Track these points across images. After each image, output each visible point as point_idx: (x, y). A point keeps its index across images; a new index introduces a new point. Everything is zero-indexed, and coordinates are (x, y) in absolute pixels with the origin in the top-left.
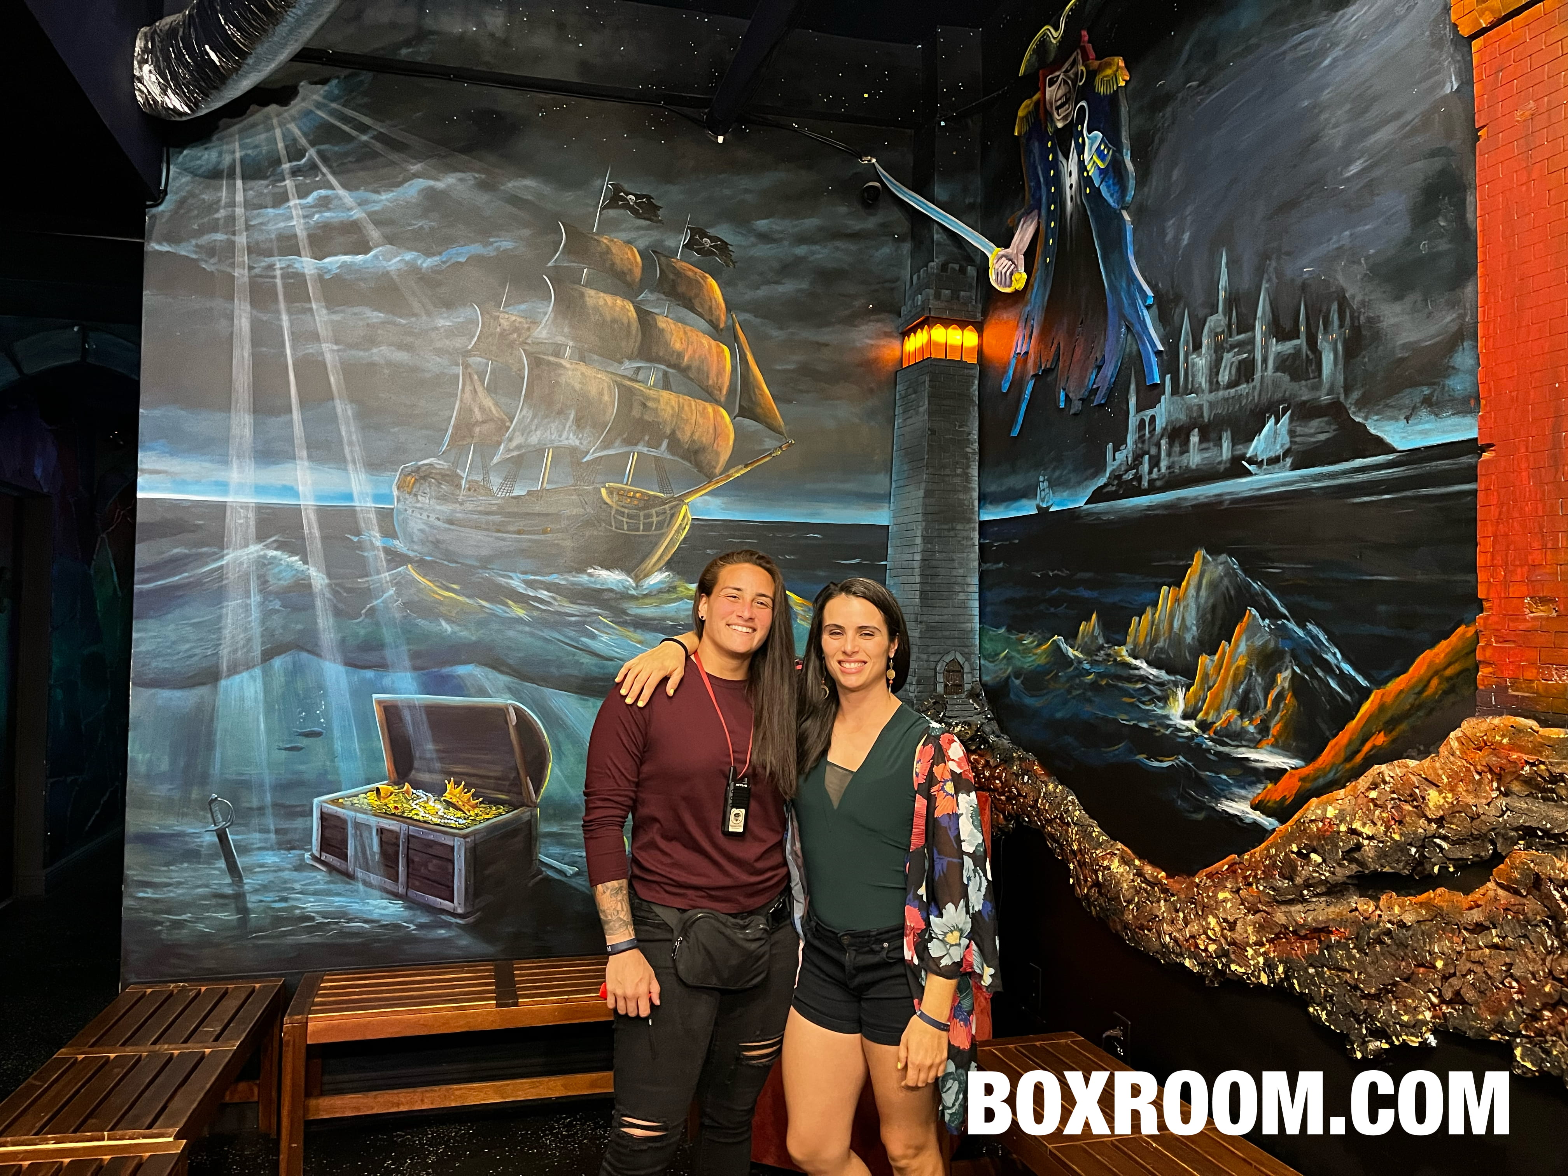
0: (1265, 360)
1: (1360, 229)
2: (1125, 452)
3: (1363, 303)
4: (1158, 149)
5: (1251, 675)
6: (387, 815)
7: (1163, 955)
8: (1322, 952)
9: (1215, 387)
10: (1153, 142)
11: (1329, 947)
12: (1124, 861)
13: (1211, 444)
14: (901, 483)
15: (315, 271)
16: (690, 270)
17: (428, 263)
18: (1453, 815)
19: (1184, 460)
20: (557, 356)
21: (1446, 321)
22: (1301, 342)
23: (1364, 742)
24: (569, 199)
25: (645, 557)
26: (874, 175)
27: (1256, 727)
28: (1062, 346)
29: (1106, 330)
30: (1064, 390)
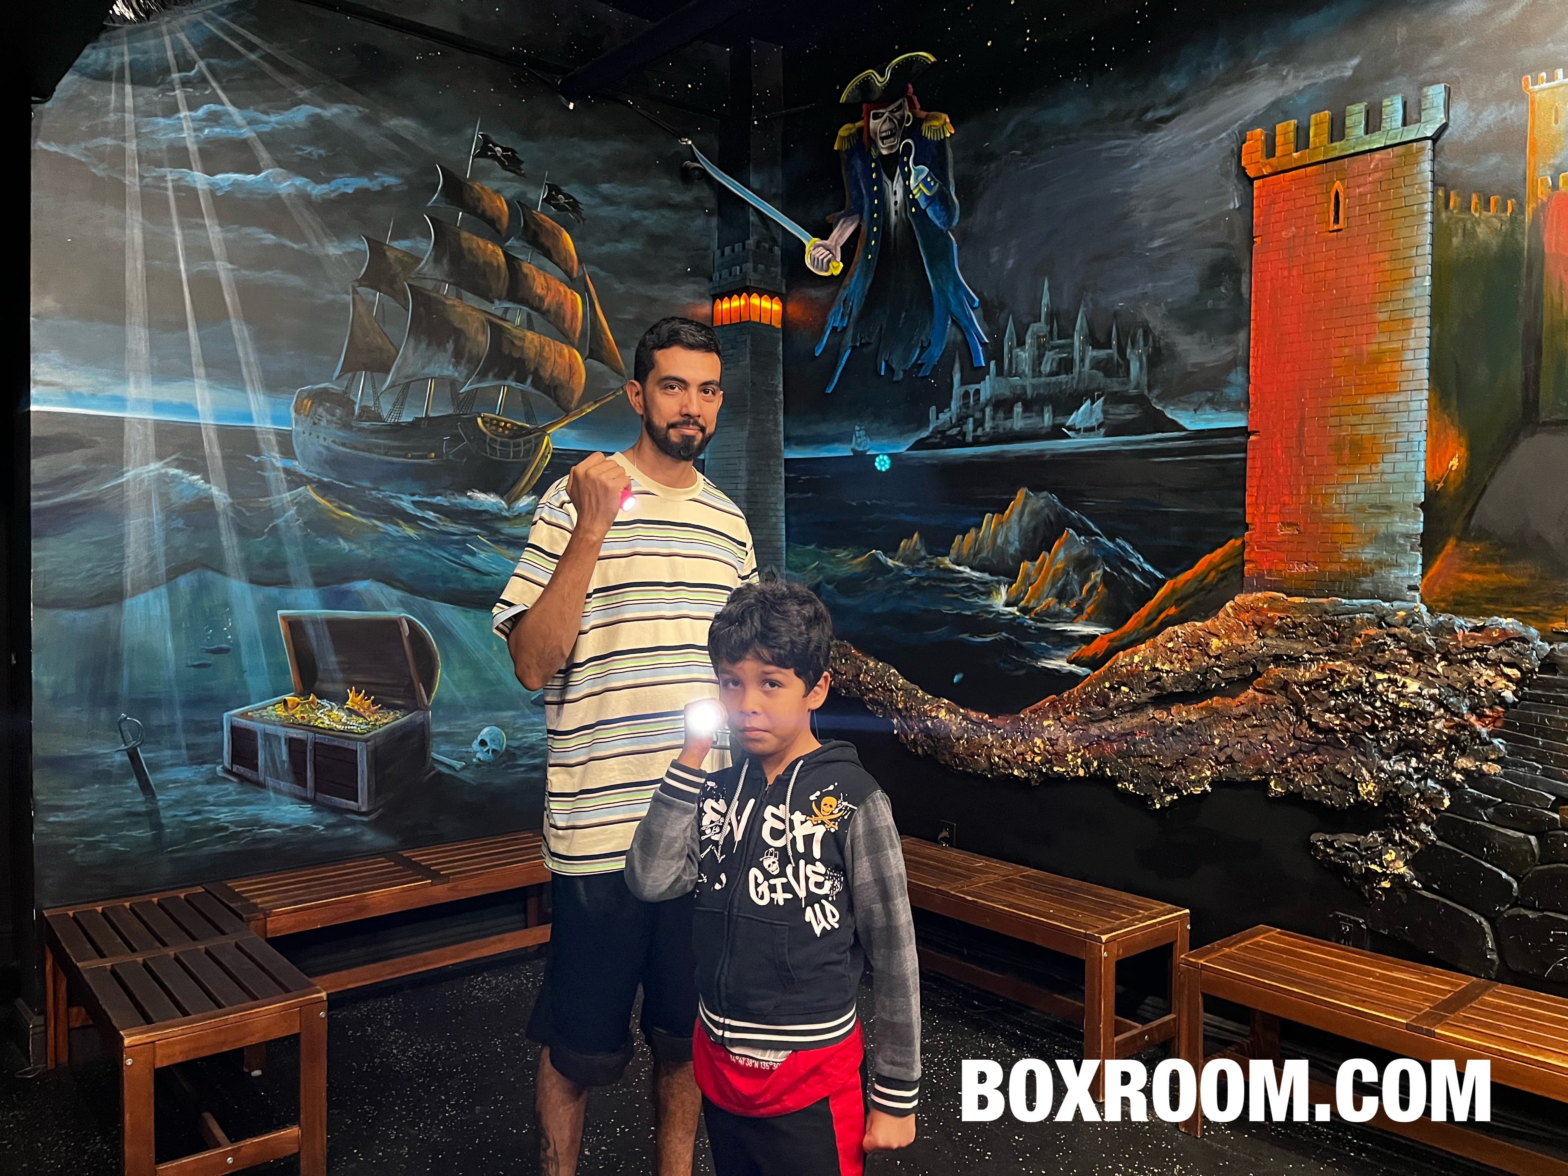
0: (1082, 360)
1: (1161, 284)
2: (948, 414)
3: (1163, 333)
4: (982, 194)
5: (1068, 574)
6: (294, 725)
7: (992, 771)
8: (1128, 748)
9: (1037, 374)
10: (977, 185)
11: (1134, 744)
12: (949, 711)
13: (1034, 414)
15: (206, 187)
16: (549, 223)
17: (317, 190)
18: (1227, 652)
19: (1008, 424)
20: (438, 292)
21: (1225, 352)
22: (1113, 351)
23: (1160, 613)
24: (445, 144)
25: (516, 482)
26: (691, 157)
27: (1072, 609)
28: (884, 326)
29: (931, 320)
30: (886, 362)
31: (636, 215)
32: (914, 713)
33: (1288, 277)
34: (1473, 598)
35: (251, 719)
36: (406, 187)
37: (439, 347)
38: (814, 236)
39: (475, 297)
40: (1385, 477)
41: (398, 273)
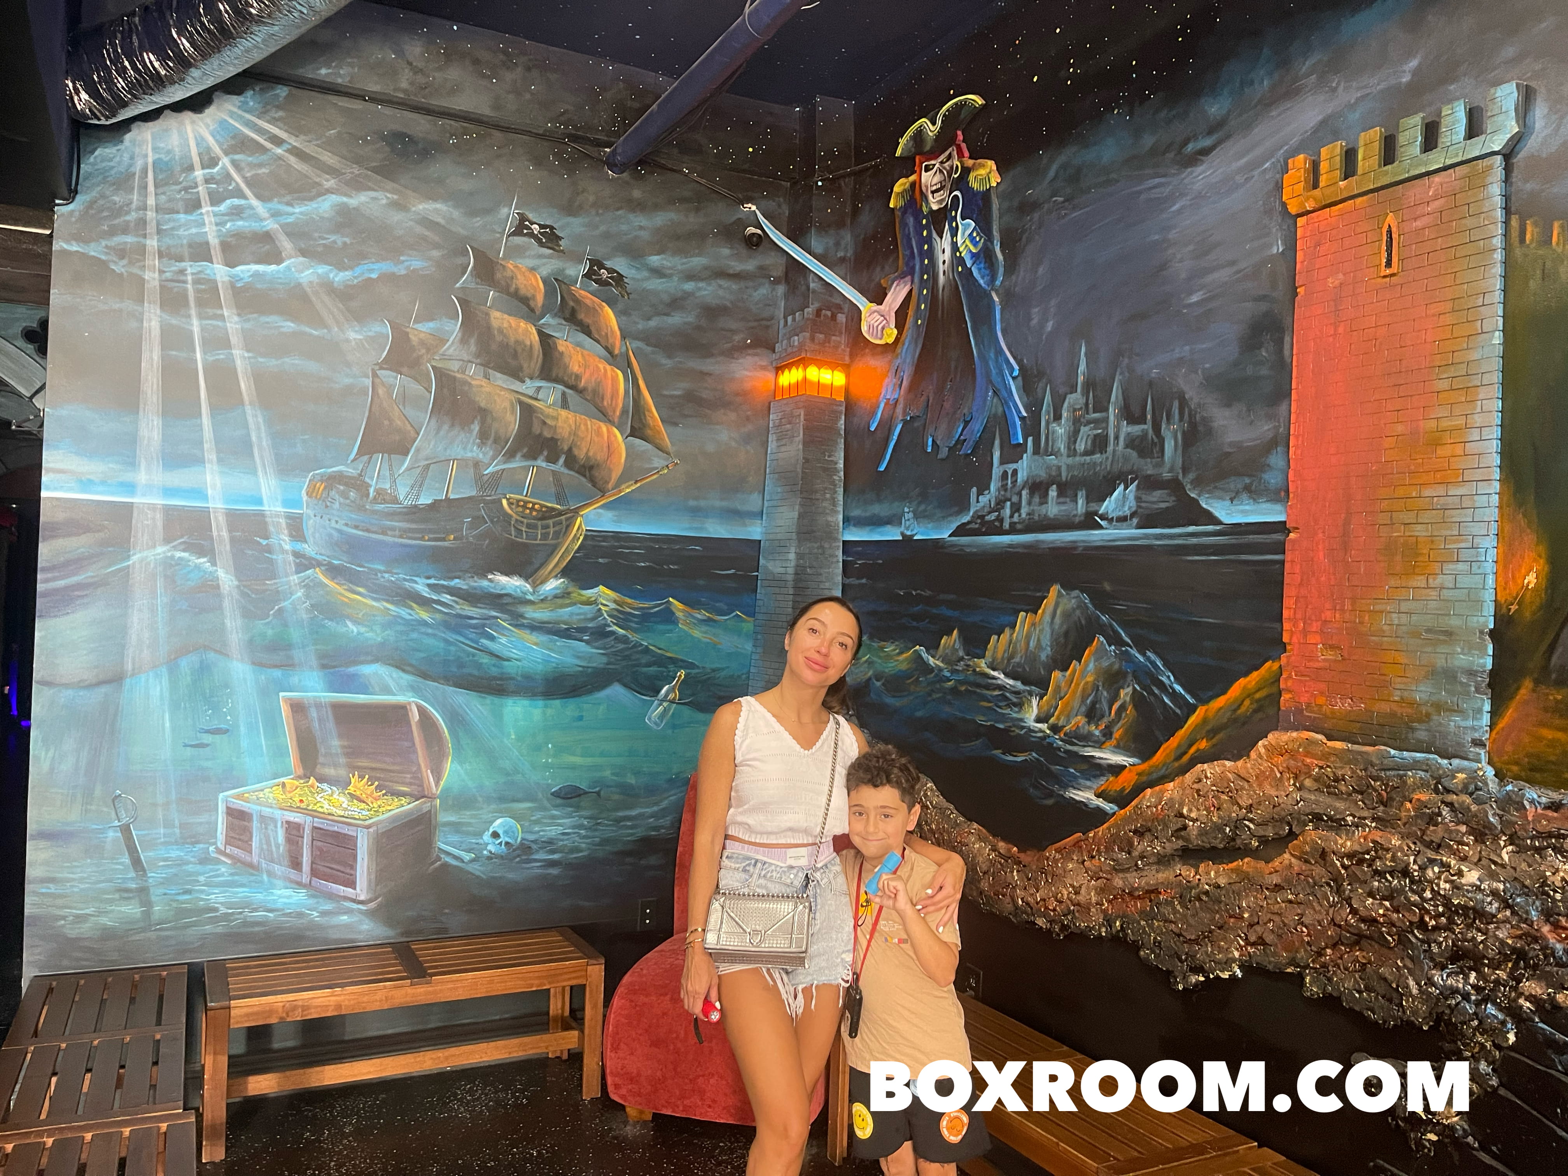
0: (1117, 438)
1: (1198, 346)
2: (988, 497)
3: (1199, 405)
4: (1025, 246)
5: (1098, 690)
6: (290, 809)
7: (1015, 916)
8: (1152, 908)
9: (1072, 452)
10: (1021, 239)
11: (1158, 904)
12: (980, 839)
13: (1068, 499)
14: (771, 504)
15: (227, 279)
16: (589, 298)
17: (340, 277)
18: (1259, 803)
19: (1043, 510)
20: (464, 372)
21: (1264, 429)
22: (1148, 427)
23: (1190, 746)
24: (477, 225)
25: (542, 565)
26: (755, 222)
27: (1101, 731)
28: (932, 398)
29: (973, 391)
30: (933, 437)
31: (689, 286)
33: (1335, 334)
34: (1553, 763)
35: (247, 801)
36: (434, 270)
37: (463, 428)
39: (505, 377)
40: (1445, 592)
41: (422, 356)
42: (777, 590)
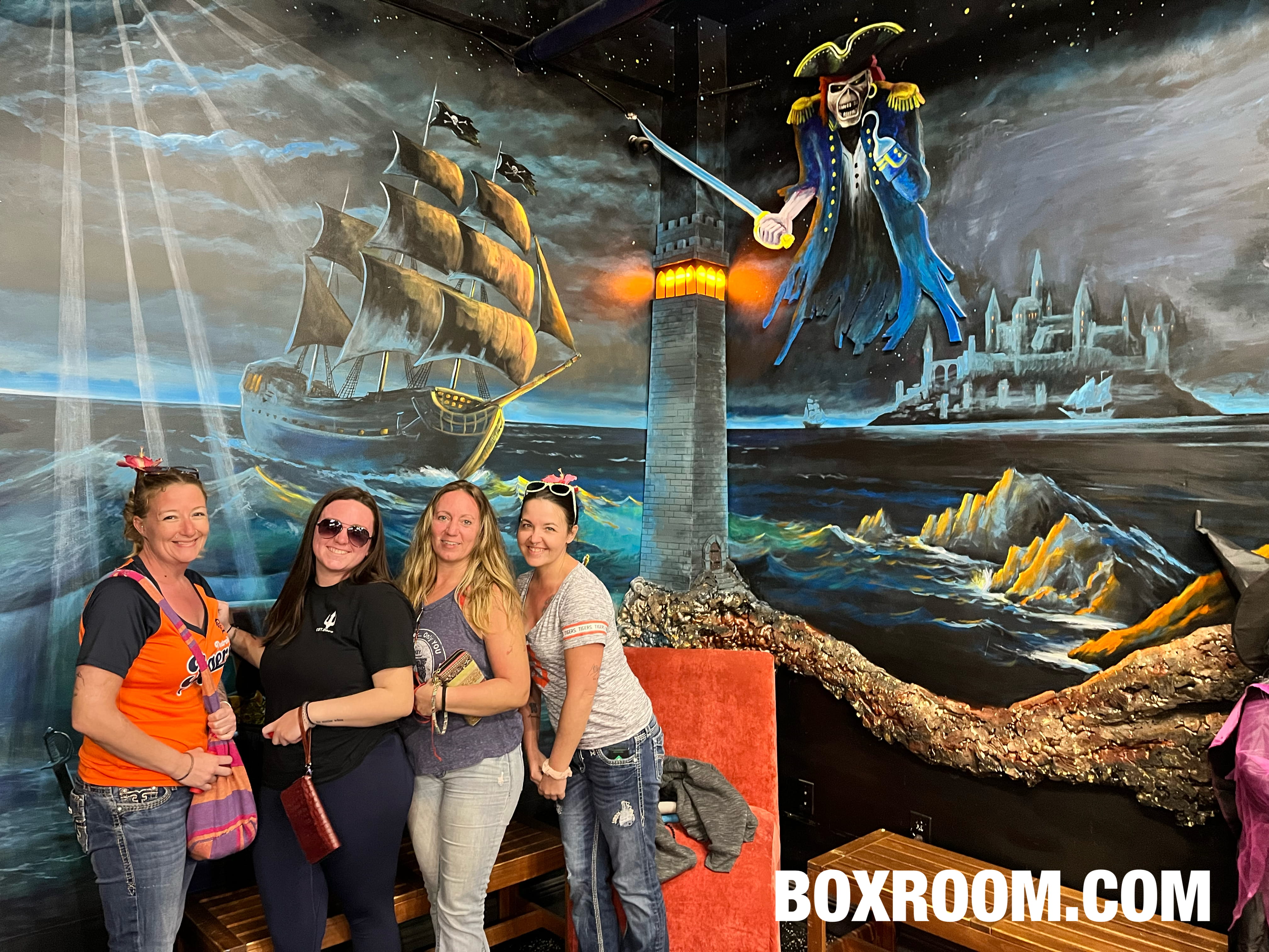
0: (1084, 337)
1: (1185, 256)
2: (919, 389)
3: (1188, 308)
4: (958, 164)
5: (1068, 562)
7: (977, 766)
8: (1151, 757)
9: (1027, 351)
10: (952, 156)
11: (1159, 753)
12: (922, 698)
13: (1023, 392)
14: (662, 395)
15: (153, 147)
16: (503, 194)
17: (271, 155)
19: (992, 401)
20: (393, 262)
22: (1125, 328)
23: (1189, 611)
24: (401, 110)
25: (468, 458)
26: (637, 131)
27: (1074, 600)
28: (843, 299)
29: (898, 294)
30: (844, 335)
31: (585, 187)
32: (881, 698)
36: (362, 154)
37: (393, 320)
38: (763, 210)
39: (431, 268)
41: (353, 243)
42: (671, 476)
